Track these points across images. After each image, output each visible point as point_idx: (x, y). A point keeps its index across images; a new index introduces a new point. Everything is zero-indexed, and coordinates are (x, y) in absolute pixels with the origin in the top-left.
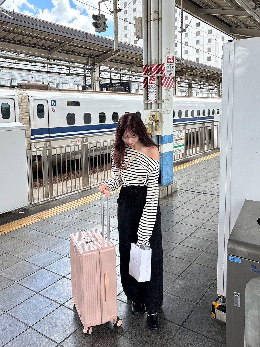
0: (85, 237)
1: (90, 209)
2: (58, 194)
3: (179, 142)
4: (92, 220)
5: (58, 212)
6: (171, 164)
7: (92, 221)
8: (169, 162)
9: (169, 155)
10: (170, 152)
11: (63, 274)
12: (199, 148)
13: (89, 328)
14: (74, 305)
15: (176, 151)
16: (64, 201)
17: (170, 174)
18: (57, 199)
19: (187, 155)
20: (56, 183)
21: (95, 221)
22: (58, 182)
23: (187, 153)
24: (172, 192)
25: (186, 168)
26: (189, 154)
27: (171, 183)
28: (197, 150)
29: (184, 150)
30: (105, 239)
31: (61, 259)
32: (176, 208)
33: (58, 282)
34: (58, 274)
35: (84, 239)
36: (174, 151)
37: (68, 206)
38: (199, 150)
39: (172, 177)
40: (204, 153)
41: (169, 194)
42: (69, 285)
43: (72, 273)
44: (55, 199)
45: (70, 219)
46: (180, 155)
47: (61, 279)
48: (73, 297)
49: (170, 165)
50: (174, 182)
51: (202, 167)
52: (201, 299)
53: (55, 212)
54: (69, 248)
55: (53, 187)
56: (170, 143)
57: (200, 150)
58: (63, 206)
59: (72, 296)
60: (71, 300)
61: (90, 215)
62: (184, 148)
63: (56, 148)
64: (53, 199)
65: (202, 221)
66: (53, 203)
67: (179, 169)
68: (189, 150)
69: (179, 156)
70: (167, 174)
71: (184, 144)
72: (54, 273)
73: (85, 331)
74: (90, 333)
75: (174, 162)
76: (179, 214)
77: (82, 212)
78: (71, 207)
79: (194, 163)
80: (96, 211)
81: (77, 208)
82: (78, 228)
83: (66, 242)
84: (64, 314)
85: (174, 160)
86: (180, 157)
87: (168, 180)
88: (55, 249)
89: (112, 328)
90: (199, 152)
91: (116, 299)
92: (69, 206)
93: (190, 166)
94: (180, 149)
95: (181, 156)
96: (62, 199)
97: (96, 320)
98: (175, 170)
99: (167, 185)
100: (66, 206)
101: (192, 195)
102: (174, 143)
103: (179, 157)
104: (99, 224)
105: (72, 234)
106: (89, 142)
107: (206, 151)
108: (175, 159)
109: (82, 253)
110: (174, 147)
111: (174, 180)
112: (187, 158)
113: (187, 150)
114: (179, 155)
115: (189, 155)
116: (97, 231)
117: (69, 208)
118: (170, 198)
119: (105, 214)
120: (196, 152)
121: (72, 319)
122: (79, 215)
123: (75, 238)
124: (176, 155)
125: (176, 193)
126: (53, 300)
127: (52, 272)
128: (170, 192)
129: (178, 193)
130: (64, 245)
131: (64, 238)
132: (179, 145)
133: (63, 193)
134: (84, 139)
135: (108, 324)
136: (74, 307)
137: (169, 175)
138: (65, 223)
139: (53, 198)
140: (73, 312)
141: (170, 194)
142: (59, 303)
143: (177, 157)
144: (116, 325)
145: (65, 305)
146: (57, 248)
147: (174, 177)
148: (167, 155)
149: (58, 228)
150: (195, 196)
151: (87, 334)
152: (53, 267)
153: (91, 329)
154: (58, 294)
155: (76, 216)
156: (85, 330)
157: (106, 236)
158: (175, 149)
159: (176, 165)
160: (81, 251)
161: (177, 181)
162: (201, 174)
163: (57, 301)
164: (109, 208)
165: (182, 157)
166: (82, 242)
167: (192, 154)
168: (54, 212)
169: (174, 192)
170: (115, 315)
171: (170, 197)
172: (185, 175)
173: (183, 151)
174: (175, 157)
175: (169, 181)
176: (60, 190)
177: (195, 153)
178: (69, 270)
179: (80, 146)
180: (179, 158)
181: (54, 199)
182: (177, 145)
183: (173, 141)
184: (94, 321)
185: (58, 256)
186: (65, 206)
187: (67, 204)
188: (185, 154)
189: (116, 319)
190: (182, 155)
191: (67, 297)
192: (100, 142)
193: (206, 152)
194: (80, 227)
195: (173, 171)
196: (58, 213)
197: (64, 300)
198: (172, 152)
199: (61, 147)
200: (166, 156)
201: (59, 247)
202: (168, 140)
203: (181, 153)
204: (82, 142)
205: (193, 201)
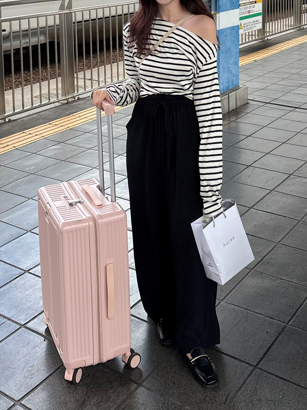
0: (67, 194)
1: (77, 140)
2: (14, 110)
3: (252, 9)
4: (80, 161)
5: (15, 145)
6: (235, 51)
7: (82, 163)
8: (232, 48)
9: (231, 34)
10: (233, 28)
11: (25, 267)
12: (291, 21)
13: (76, 370)
14: (47, 325)
15: (246, 25)
16: (26, 123)
17: (233, 72)
18: (12, 119)
19: (268, 34)
20: (11, 88)
21: (86, 162)
22: (14, 86)
23: (268, 30)
24: (238, 105)
25: (264, 59)
26: (271, 31)
27: (236, 88)
28: (287, 23)
29: (261, 24)
30: (107, 198)
31: (20, 237)
32: (245, 137)
33: (14, 281)
34: (15, 267)
35: (65, 197)
36: (241, 25)
37: (34, 134)
38: (290, 24)
39: (237, 76)
40: (300, 30)
41: (231, 109)
42: (37, 287)
43: (43, 263)
44: (10, 121)
45: (38, 159)
46: (254, 33)
47: (20, 277)
48: (45, 311)
49: (233, 54)
50: (241, 86)
51: (297, 57)
52: (294, 315)
53: (8, 145)
54: (36, 215)
55: (4, 97)
56: (232, 9)
57: (292, 24)
58: (24, 133)
59: (42, 309)
60: (41, 316)
61: (77, 152)
62: (261, 20)
63: (10, 20)
64: (5, 121)
65: (298, 162)
66: (6, 127)
67: (251, 60)
68: (271, 23)
69: (252, 35)
70: (227, 70)
71: (261, 11)
72: (8, 263)
73: (68, 376)
74: (78, 380)
75: (240, 47)
76: (252, 148)
77: (61, 146)
78: (41, 136)
79: (281, 49)
80: (89, 144)
81: (51, 138)
82: (54, 176)
83: (31, 205)
84: (28, 343)
85: (240, 43)
86: (254, 38)
87: (228, 82)
88: (10, 217)
89: (121, 371)
90: (290, 28)
91: (128, 315)
92: (37, 133)
93: (273, 56)
94: (254, 22)
95: (255, 35)
96: (23, 120)
97: (89, 355)
98: (242, 63)
99: (227, 93)
100: (30, 134)
101: (276, 113)
102: (241, 10)
103: (250, 37)
104: (95, 168)
105: (43, 189)
106: (74, 9)
107: (304, 25)
108: (244, 41)
109: (61, 226)
110: (241, 19)
111: (241, 82)
112: (267, 39)
113: (268, 24)
114: (250, 34)
115: (271, 34)
116: (90, 182)
117: (37, 137)
118: (234, 117)
119: (106, 149)
120: (285, 27)
121: (44, 354)
122: (56, 152)
123: (48, 196)
124: (245, 33)
125: (246, 109)
126: (7, 316)
127: (4, 262)
128: (233, 106)
129: (249, 107)
130: (27, 209)
131: (27, 196)
132: (251, 14)
133: (25, 109)
134: (64, 3)
135: (113, 362)
136: (48, 330)
137: (231, 72)
138: (29, 166)
139: (4, 119)
140: (45, 340)
141: (233, 110)
142: (18, 322)
143: (247, 37)
144: (128, 365)
145: (28, 325)
146: (14, 215)
147: (241, 76)
148: (228, 34)
149: (15, 177)
150: (281, 113)
151: (72, 383)
152: (5, 252)
153: (80, 372)
154: (16, 305)
155: (49, 154)
156: (69, 374)
157: (108, 191)
158: (243, 22)
159: (245, 53)
160: (60, 220)
161: (248, 85)
162: (294, 71)
163: (13, 319)
164: (112, 139)
165: (257, 38)
166: (62, 203)
167: (276, 31)
168: (6, 144)
169: (241, 106)
170: (126, 345)
171: (235, 115)
172: (263, 73)
173: (260, 26)
174: (244, 37)
175: (232, 84)
176: (18, 103)
177: (282, 30)
178: (37, 259)
179: (57, 16)
180: (250, 40)
181: (7, 120)
182: (248, 14)
183: (240, 5)
184: (84, 357)
185: (15, 231)
186: (28, 133)
187: (32, 130)
188: (263, 31)
189: (129, 354)
190: (257, 34)
191: (32, 310)
192: (96, 9)
193: (305, 27)
194: (58, 174)
195: (240, 64)
196: (14, 147)
197: (27, 316)
198: (237, 28)
199: (19, 19)
200: (226, 36)
201: (16, 214)
202: (229, 5)
203: (255, 29)
204: (62, 7)
205: (279, 124)
